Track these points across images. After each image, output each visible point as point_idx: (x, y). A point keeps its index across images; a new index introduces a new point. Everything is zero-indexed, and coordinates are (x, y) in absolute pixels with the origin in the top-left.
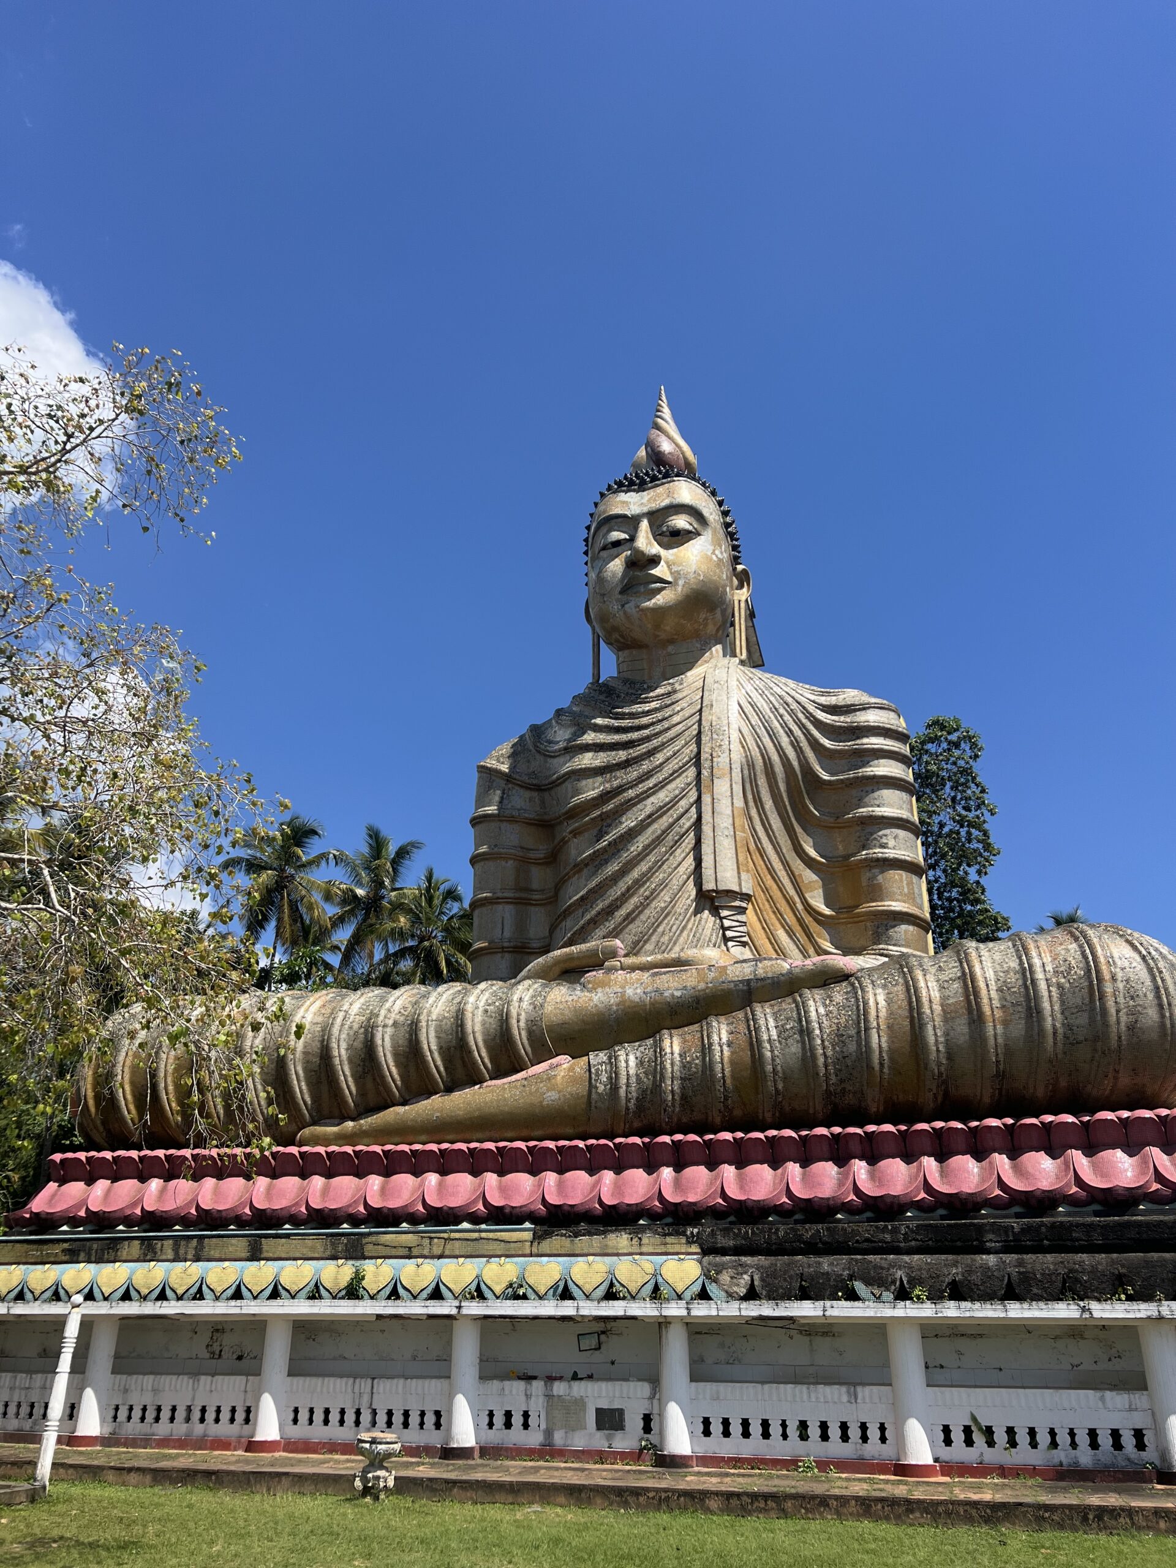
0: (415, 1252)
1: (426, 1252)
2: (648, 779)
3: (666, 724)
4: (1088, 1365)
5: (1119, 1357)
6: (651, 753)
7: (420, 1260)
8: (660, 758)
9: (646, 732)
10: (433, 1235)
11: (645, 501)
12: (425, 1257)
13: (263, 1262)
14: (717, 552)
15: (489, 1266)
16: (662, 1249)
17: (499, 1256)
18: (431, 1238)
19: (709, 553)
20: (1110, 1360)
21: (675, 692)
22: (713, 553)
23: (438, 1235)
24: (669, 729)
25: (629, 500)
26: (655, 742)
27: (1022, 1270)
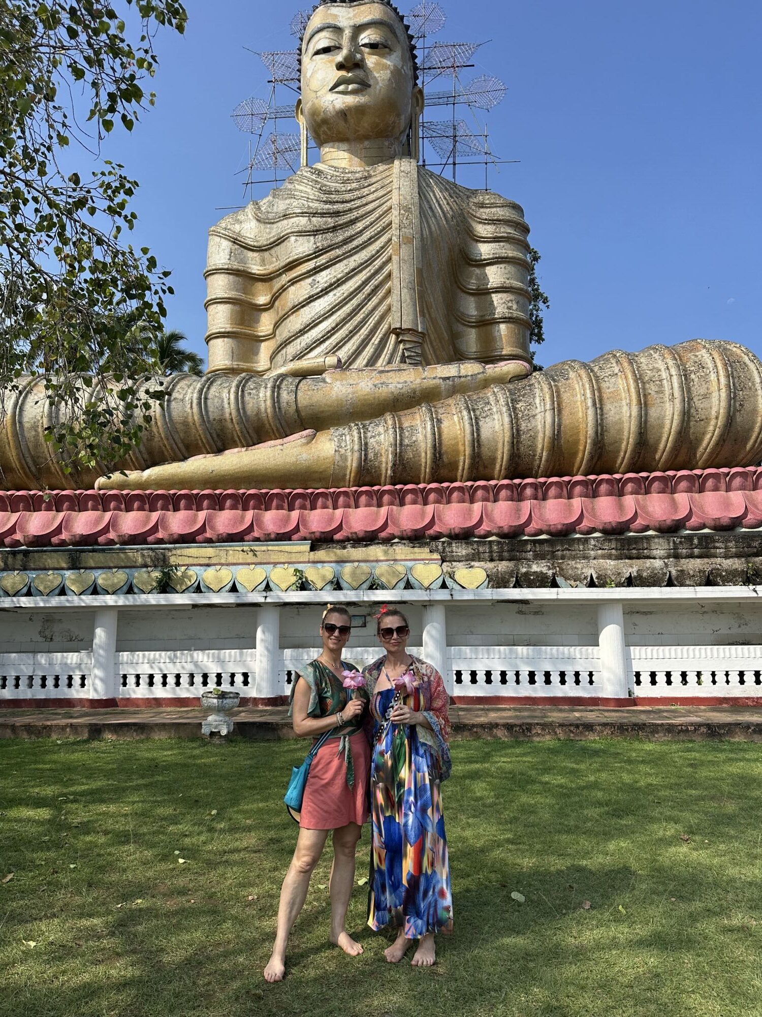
0: (213, 561)
1: (223, 561)
2: (351, 242)
3: (364, 201)
4: (724, 631)
5: (746, 624)
6: (353, 222)
7: (218, 567)
8: (360, 226)
9: (349, 205)
10: (228, 548)
11: (351, 15)
12: (222, 565)
13: (82, 571)
14: (405, 68)
15: (275, 570)
16: (412, 557)
17: (284, 563)
18: (227, 550)
19: (399, 67)
20: (739, 627)
21: (370, 176)
22: (402, 67)
23: (233, 548)
24: (366, 204)
25: (338, 13)
26: (355, 214)
27: (679, 568)
